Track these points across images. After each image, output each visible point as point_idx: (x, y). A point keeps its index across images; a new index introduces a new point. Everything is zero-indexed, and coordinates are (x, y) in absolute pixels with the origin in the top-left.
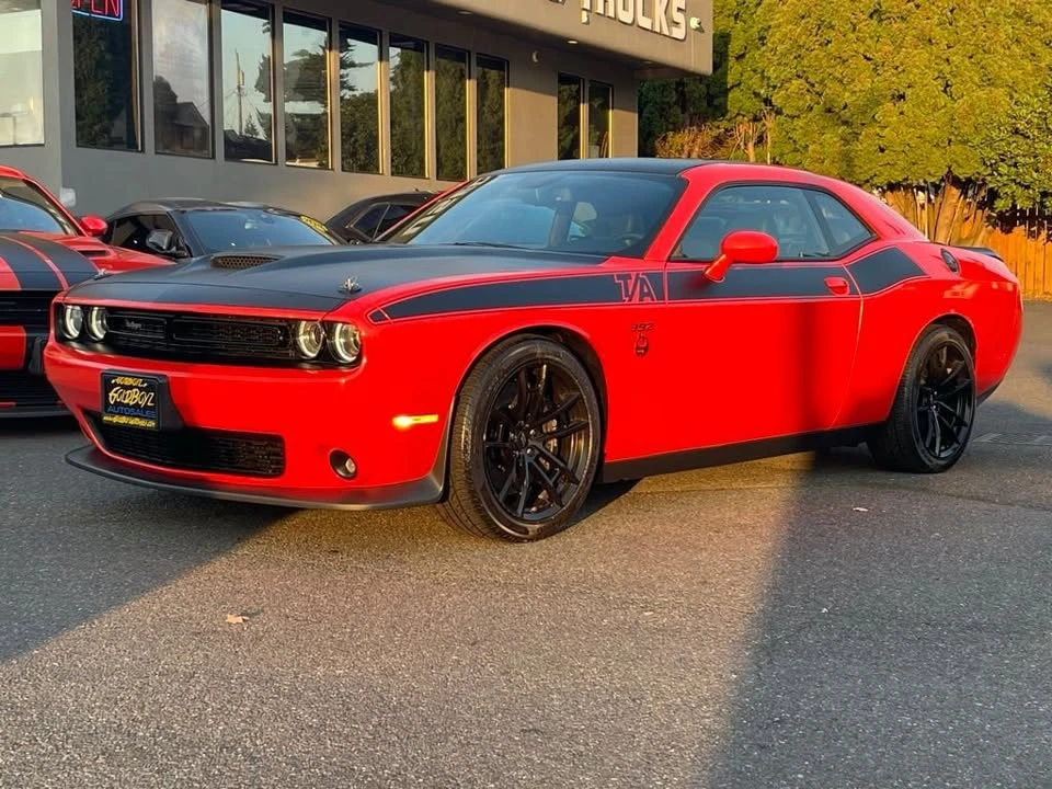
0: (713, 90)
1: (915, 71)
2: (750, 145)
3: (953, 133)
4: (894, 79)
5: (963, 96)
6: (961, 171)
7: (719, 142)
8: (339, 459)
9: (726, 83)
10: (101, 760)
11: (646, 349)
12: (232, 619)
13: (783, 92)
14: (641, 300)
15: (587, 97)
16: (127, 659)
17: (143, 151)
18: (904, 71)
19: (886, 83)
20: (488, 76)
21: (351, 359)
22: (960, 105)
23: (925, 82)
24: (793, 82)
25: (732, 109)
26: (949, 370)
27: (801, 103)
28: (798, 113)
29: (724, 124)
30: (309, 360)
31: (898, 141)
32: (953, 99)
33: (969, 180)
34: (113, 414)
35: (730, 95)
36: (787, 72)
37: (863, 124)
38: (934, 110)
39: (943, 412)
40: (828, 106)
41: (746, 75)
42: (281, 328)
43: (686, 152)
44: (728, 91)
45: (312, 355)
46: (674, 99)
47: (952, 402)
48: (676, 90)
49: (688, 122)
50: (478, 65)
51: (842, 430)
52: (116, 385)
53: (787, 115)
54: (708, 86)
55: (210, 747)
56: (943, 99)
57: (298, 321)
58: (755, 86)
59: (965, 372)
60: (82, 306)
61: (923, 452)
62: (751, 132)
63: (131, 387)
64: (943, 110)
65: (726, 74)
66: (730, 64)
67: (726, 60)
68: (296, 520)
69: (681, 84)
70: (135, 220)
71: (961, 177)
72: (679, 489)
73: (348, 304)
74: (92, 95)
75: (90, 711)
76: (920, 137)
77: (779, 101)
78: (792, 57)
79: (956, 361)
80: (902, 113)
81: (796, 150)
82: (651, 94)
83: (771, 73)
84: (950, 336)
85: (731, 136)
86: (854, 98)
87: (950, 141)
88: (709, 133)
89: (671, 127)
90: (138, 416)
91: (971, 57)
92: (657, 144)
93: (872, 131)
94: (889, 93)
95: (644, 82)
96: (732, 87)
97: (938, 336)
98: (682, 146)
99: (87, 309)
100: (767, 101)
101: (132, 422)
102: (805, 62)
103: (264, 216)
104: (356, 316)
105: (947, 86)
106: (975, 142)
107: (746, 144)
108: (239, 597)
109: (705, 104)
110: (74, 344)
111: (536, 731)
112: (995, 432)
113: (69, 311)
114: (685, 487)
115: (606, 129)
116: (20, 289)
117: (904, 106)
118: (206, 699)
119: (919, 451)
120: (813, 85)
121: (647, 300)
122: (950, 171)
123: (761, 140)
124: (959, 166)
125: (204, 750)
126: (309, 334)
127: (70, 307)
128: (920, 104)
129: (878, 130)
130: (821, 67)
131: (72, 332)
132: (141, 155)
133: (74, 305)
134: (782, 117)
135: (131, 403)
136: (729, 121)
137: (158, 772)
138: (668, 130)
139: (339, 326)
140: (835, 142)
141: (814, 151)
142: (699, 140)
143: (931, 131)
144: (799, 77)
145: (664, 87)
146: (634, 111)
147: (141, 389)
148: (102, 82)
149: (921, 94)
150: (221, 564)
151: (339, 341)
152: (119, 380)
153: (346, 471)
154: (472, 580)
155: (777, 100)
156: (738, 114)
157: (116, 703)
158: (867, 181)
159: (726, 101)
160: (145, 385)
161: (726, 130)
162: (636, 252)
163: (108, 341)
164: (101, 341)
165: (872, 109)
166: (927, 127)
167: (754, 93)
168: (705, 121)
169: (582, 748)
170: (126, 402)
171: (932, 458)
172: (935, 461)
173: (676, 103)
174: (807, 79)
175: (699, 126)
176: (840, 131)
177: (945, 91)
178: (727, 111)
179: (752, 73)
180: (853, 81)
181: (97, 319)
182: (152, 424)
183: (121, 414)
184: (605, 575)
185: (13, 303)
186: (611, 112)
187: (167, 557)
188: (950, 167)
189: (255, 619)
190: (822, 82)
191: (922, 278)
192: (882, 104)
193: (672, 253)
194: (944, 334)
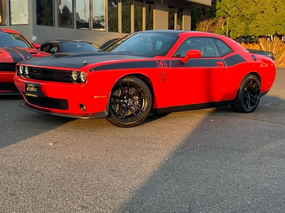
0: (213, 10)
1: (267, 5)
2: (222, 25)
3: (277, 22)
4: (261, 7)
5: (280, 12)
6: (279, 32)
7: (214, 24)
8: (82, 106)
9: (216, 8)
10: (7, 174)
11: (164, 80)
12: (50, 144)
13: (231, 11)
14: (163, 67)
15: (176, 12)
16: (22, 152)
17: (54, 26)
18: (264, 5)
19: (259, 8)
20: (151, 6)
21: (84, 81)
22: (279, 15)
23: (270, 8)
24: (234, 8)
25: (217, 15)
26: (253, 86)
27: (236, 13)
28: (235, 16)
29: (215, 19)
30: (75, 81)
31: (262, 24)
32: (277, 13)
33: (281, 35)
34: (28, 93)
35: (217, 11)
36: (232, 5)
37: (252, 20)
38: (272, 16)
39: (251, 97)
40: (243, 15)
41: (221, 6)
42: (68, 73)
43: (205, 27)
44: (216, 10)
45: (75, 80)
46: (202, 12)
47: (254, 94)
48: (202, 10)
49: (205, 19)
50: (146, 3)
51: (221, 101)
52: (28, 86)
53: (232, 17)
54: (211, 9)
55: (34, 172)
56: (274, 13)
57: (72, 71)
58: (224, 9)
59: (257, 86)
60: (23, 66)
61: (245, 107)
62: (223, 21)
63: (32, 87)
64: (274, 16)
65: (216, 5)
66: (217, 3)
67: (216, 2)
68: (76, 121)
69: (203, 8)
70: (51, 44)
71: (279, 34)
72: (178, 116)
73: (84, 67)
74: (47, 11)
75: (8, 164)
76: (268, 23)
77: (230, 13)
78: (233, 1)
79: (255, 84)
80: (263, 17)
81: (234, 27)
82: (195, 11)
83: (227, 5)
84: (253, 77)
85: (217, 22)
86: (250, 12)
87: (276, 24)
88: (211, 22)
89: (201, 20)
90: (33, 94)
91: (283, 1)
92: (196, 24)
93: (255, 21)
94: (260, 11)
95: (193, 8)
96: (218, 9)
97: (250, 77)
98: (204, 25)
99: (24, 67)
100: (227, 13)
101: (32, 95)
102: (237, 2)
103: (82, 44)
104: (85, 70)
105: (276, 9)
106: (283, 25)
107: (221, 25)
108: (54, 139)
109: (210, 13)
110: (22, 76)
111: (113, 170)
112: (270, 103)
113: (20, 68)
114: (180, 115)
115: (182, 21)
116: (13, 62)
117: (264, 15)
118: (37, 162)
119: (244, 107)
120: (239, 9)
121: (165, 67)
122: (276, 33)
123: (225, 24)
124: (279, 31)
125: (32, 172)
126: (75, 74)
127: (21, 66)
128: (268, 14)
129: (256, 21)
130: (241, 4)
131: (21, 72)
132: (54, 27)
133: (22, 66)
134: (231, 17)
135: (32, 91)
136: (217, 18)
137: (19, 177)
138: (200, 21)
139: (82, 72)
140: (245, 24)
141: (239, 27)
142: (208, 24)
143: (271, 22)
144: (235, 6)
145: (199, 9)
146: (190, 16)
147: (34, 87)
148: (49, 7)
149: (268, 11)
150: (53, 131)
151: (82, 77)
152: (29, 85)
153: (83, 109)
154: (114, 136)
155: (229, 13)
156: (219, 17)
157: (15, 162)
158: (253, 35)
159: (216, 13)
160: (35, 86)
161: (216, 21)
162: (163, 55)
163: (29, 75)
164: (27, 75)
165: (255, 15)
166: (270, 20)
167: (224, 11)
168: (210, 18)
169: (122, 174)
170: (31, 90)
171: (247, 109)
172: (248, 110)
173: (202, 13)
174: (237, 7)
175: (208, 20)
176: (246, 21)
177: (275, 11)
178: (216, 16)
179: (223, 5)
180: (250, 8)
181: (27, 69)
182: (36, 96)
183: (30, 93)
184: (148, 136)
185: (12, 66)
186: (183, 16)
187: (40, 130)
188: (276, 32)
189: (56, 144)
190: (241, 8)
191: (244, 62)
192: (258, 14)
193: (173, 55)
194: (251, 77)
